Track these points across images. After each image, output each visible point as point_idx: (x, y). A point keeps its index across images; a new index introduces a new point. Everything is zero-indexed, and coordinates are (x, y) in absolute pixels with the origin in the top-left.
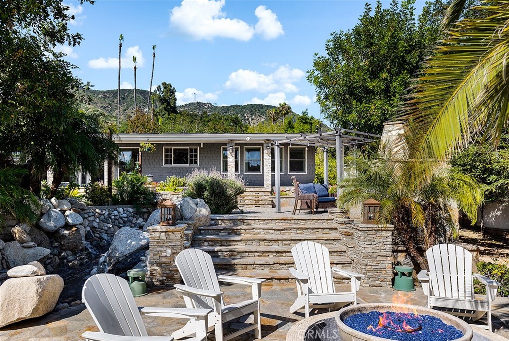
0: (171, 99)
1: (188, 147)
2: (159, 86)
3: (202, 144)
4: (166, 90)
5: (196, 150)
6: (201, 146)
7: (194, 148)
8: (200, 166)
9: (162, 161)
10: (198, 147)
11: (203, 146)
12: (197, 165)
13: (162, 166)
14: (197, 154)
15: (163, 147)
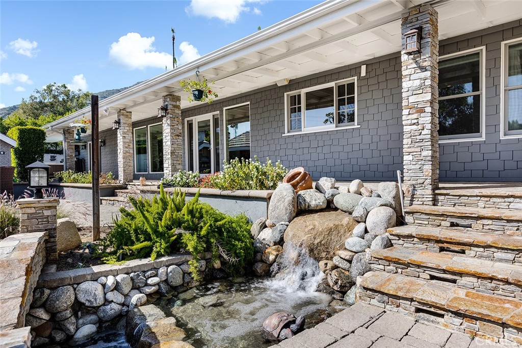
1: (332, 84)
3: (364, 68)
5: (351, 87)
6: (360, 73)
7: (346, 83)
8: (359, 126)
9: (284, 125)
10: (356, 78)
11: (366, 73)
12: (354, 125)
13: (283, 135)
14: (354, 96)
15: (285, 93)
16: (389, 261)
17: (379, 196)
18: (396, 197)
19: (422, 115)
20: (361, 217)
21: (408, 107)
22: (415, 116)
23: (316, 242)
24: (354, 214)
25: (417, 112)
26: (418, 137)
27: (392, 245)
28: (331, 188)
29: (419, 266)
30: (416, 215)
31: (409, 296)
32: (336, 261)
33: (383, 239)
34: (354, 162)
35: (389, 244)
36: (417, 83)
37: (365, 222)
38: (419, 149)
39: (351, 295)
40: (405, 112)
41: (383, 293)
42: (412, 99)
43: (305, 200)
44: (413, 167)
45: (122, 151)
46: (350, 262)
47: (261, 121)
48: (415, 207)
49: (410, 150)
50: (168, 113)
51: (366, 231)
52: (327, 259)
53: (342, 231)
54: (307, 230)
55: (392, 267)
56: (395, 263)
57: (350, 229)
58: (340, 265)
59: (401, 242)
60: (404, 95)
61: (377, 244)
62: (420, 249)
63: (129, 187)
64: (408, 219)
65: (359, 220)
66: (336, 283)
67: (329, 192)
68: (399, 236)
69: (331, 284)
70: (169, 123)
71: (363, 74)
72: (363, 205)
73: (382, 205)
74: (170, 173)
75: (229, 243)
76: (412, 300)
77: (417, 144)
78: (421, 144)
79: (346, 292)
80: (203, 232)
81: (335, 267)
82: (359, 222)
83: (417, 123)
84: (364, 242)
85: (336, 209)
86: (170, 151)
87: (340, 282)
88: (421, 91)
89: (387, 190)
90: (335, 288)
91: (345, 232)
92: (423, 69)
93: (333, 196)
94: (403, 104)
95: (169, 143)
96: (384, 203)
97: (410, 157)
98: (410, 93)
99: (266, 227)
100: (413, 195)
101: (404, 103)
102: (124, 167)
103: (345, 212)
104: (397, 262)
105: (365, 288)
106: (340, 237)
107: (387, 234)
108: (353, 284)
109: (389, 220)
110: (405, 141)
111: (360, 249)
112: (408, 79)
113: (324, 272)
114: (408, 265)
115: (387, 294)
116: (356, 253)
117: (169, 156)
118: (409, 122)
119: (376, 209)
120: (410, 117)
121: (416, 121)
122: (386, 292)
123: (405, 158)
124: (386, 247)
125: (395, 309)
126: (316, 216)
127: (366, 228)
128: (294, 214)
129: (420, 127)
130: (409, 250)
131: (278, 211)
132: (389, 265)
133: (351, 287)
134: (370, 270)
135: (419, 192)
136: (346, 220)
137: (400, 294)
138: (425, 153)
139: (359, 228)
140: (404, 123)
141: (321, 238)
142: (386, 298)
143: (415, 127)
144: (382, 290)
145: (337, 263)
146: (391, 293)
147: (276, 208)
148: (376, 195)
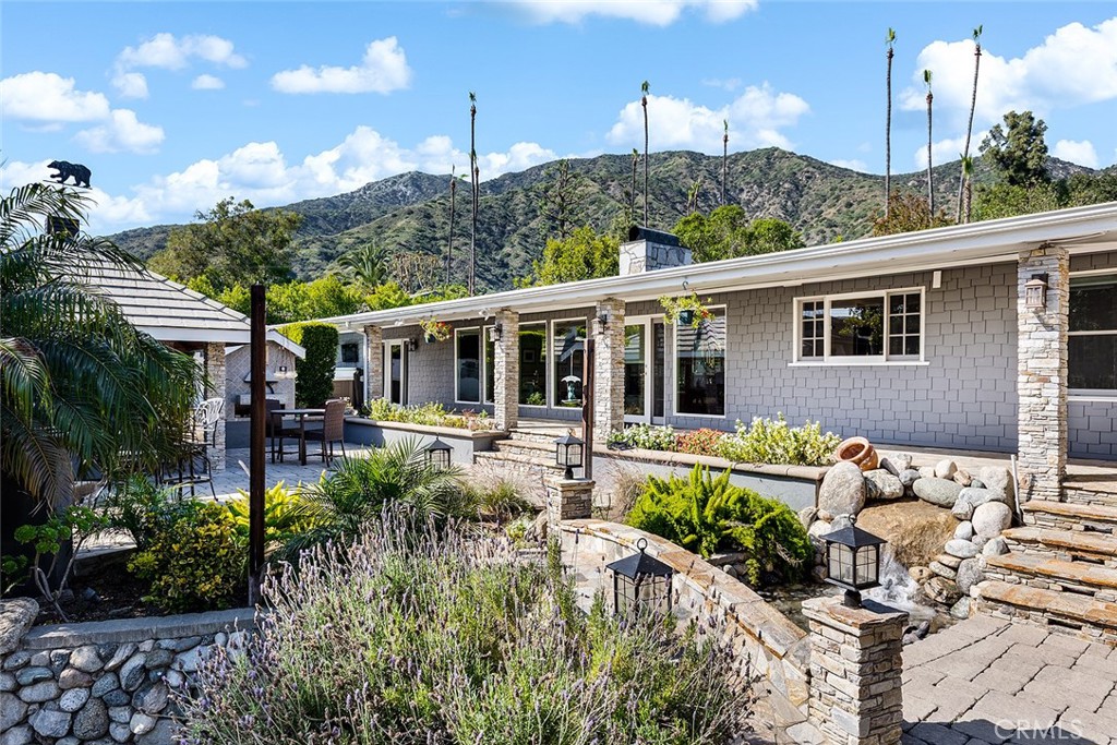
0: (1030, 151)
1: (881, 293)
2: (998, 126)
3: (937, 277)
4: (1015, 131)
5: (914, 301)
6: (931, 282)
7: (905, 294)
8: (927, 363)
9: (790, 348)
10: (923, 288)
11: (942, 283)
12: (918, 360)
13: (790, 365)
14: (918, 316)
15: (794, 299)
16: (1010, 569)
17: (984, 486)
18: (1009, 489)
19: (1046, 385)
20: (966, 515)
21: (1026, 373)
22: (1037, 385)
23: (905, 543)
24: (956, 510)
25: (1039, 381)
26: (1041, 413)
27: (1009, 551)
28: (906, 468)
29: (1049, 577)
30: (1037, 515)
31: (1042, 606)
32: (934, 567)
33: (998, 543)
34: (917, 417)
35: (1006, 550)
36: (1041, 344)
37: (971, 521)
38: (1041, 429)
39: (961, 608)
40: (1022, 378)
41: (1009, 604)
42: (1032, 363)
43: (876, 486)
44: (1033, 451)
45: (503, 377)
46: (956, 569)
47: (748, 339)
48: (1034, 503)
49: (1027, 428)
50: (608, 328)
51: (974, 533)
52: (920, 565)
53: (939, 531)
54: (889, 527)
55: (1014, 577)
56: (1018, 571)
57: (949, 528)
58: (942, 573)
59: (1021, 547)
60: (1020, 356)
61: (990, 550)
62: (1046, 557)
63: (514, 435)
64: (1027, 518)
65: (963, 517)
66: (940, 593)
67: (905, 475)
68: (1019, 541)
69: (933, 595)
70: (609, 343)
71: (937, 284)
72: (966, 498)
73: (993, 500)
74: (609, 422)
75: (786, 539)
76: (1044, 611)
77: (1038, 422)
78: (1044, 422)
79: (953, 605)
80: (758, 524)
81: (933, 575)
82: (962, 520)
83: (1040, 396)
84: (972, 546)
85: (916, 498)
86: (609, 388)
87: (945, 593)
88: (1045, 355)
89: (995, 478)
90: (939, 599)
91: (943, 532)
92: (1049, 328)
93: (912, 480)
94: (1020, 369)
95: (608, 375)
96: (995, 497)
97: (1028, 437)
98: (1029, 355)
99: (818, 519)
100: (1032, 486)
101: (1021, 367)
102: (506, 403)
103: (934, 504)
104: (1022, 571)
105: (985, 598)
106: (937, 537)
107: (1002, 537)
108: (961, 594)
109: (1004, 519)
110: (1021, 416)
111: (968, 555)
112: (1027, 336)
113: (918, 581)
114: (1035, 575)
115: (1013, 605)
116: (963, 559)
117: (608, 395)
118: (1028, 392)
119: (985, 505)
120: (1029, 385)
121: (1038, 392)
122: (1014, 602)
123: (1021, 437)
124: (1002, 553)
125: (1025, 621)
126: (894, 506)
127: (973, 528)
128: (862, 505)
129: (1042, 400)
130: (1032, 558)
131: (838, 499)
132: (1011, 574)
133: (959, 599)
134: (985, 579)
135: (1039, 484)
136: (942, 516)
137: (1030, 604)
138: (1049, 434)
139: (963, 529)
140: (1020, 392)
141: (911, 538)
142: (1012, 609)
143: (1035, 400)
144: (1008, 600)
145: (937, 571)
146: (1020, 603)
147: (834, 494)
148: (979, 484)
